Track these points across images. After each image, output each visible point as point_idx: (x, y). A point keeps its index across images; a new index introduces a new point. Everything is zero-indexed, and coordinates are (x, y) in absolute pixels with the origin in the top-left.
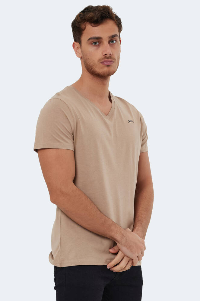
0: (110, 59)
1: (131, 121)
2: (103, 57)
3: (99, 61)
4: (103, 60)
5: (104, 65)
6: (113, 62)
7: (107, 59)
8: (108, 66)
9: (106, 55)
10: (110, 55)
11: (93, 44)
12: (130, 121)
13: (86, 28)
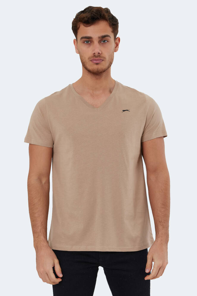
0: (98, 58)
1: (127, 110)
2: (93, 55)
3: (89, 58)
4: (92, 58)
5: (92, 63)
6: (103, 60)
7: (96, 57)
8: (97, 64)
9: (95, 54)
10: (99, 54)
11: (85, 42)
12: (124, 111)
13: (80, 27)
